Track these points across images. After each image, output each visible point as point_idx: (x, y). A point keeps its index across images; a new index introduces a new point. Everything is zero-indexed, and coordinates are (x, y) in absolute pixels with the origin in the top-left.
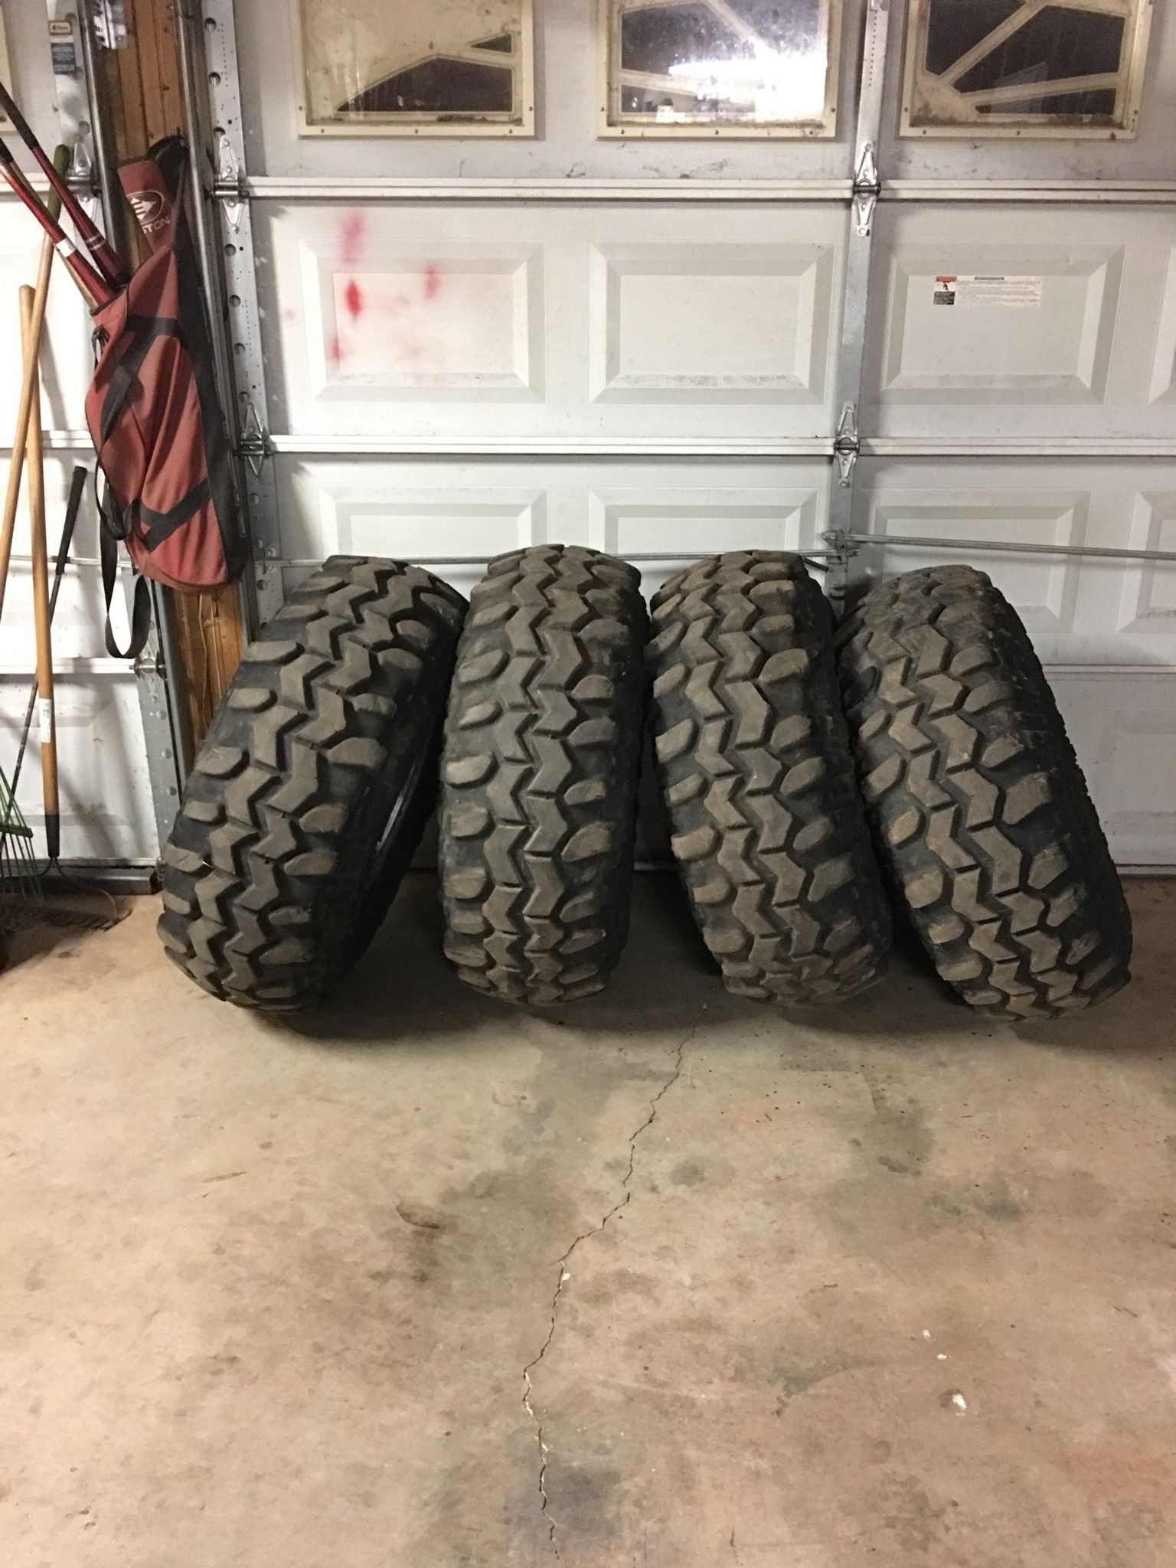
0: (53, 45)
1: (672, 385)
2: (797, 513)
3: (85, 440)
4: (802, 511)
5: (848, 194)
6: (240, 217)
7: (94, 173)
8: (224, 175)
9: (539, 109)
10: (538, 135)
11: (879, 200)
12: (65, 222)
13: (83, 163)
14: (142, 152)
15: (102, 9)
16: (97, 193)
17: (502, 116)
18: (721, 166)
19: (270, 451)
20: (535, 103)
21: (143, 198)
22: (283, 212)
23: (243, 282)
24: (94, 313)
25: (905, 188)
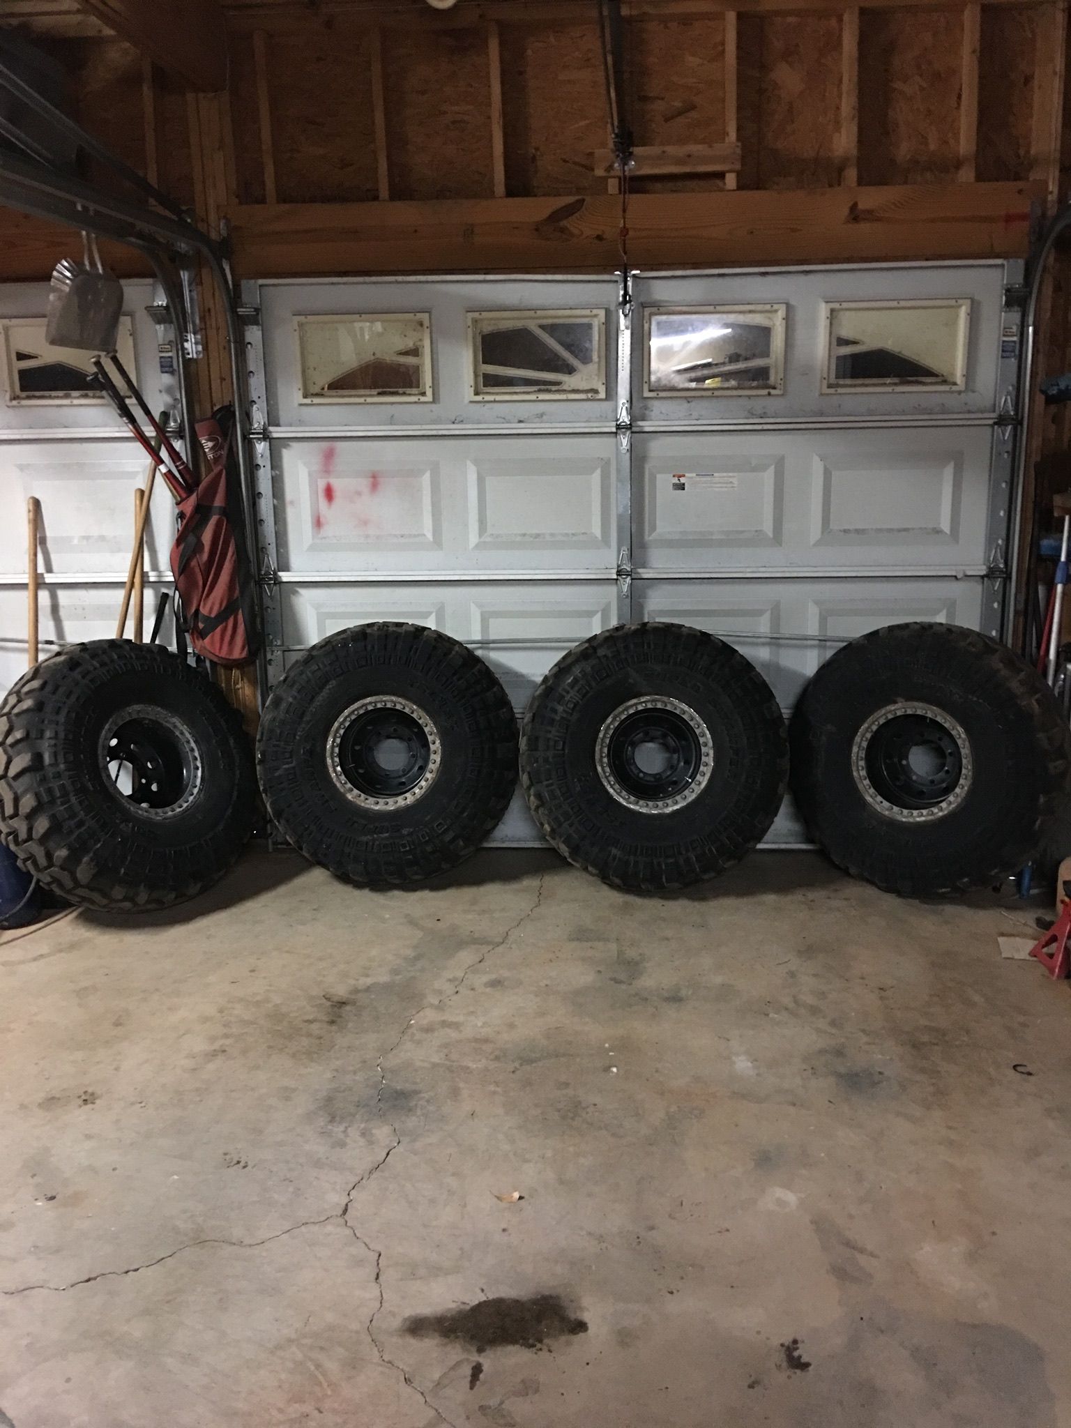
0: (161, 357)
1: (518, 539)
2: (599, 615)
3: (170, 577)
4: (602, 615)
5: (614, 430)
6: (264, 449)
7: (181, 427)
8: (256, 426)
9: (435, 387)
10: (435, 400)
11: (632, 432)
12: (164, 454)
13: (175, 421)
14: (209, 414)
15: (189, 338)
16: (182, 437)
17: (414, 391)
18: (542, 415)
19: (278, 582)
20: (433, 383)
21: (208, 440)
22: (288, 445)
23: (264, 485)
24: (178, 504)
25: (647, 426)
